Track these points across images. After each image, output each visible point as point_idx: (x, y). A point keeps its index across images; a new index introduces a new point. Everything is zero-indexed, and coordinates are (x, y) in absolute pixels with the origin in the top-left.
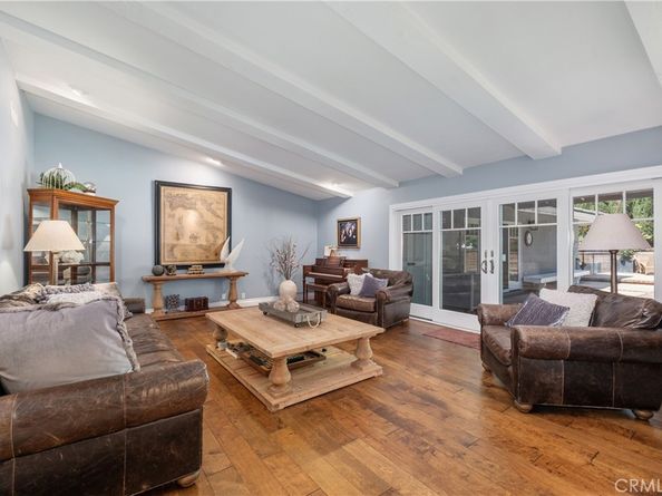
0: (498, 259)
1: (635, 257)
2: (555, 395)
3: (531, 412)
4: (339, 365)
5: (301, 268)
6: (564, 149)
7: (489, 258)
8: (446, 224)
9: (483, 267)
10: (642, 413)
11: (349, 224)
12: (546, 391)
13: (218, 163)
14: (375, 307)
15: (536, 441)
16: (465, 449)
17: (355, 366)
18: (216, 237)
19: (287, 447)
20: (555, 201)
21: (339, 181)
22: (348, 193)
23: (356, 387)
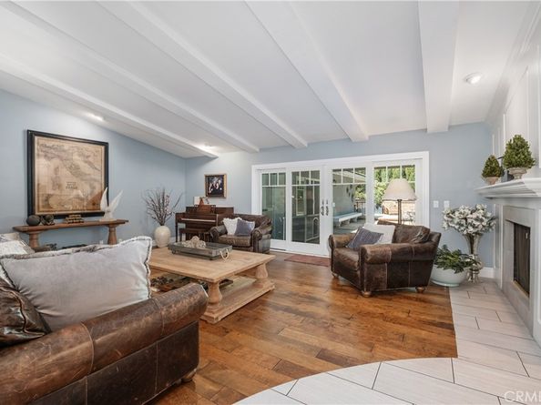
0: (331, 205)
1: (383, 204)
2: (383, 284)
3: (371, 296)
4: (243, 286)
5: (174, 215)
6: (370, 137)
7: (325, 205)
8: (295, 181)
9: (321, 211)
10: (420, 288)
11: (216, 179)
12: (379, 282)
13: (99, 119)
14: (251, 243)
15: (380, 311)
16: (349, 321)
17: (256, 285)
18: (94, 188)
19: (242, 342)
20: (364, 169)
21: (210, 143)
22: (216, 154)
23: (262, 298)
